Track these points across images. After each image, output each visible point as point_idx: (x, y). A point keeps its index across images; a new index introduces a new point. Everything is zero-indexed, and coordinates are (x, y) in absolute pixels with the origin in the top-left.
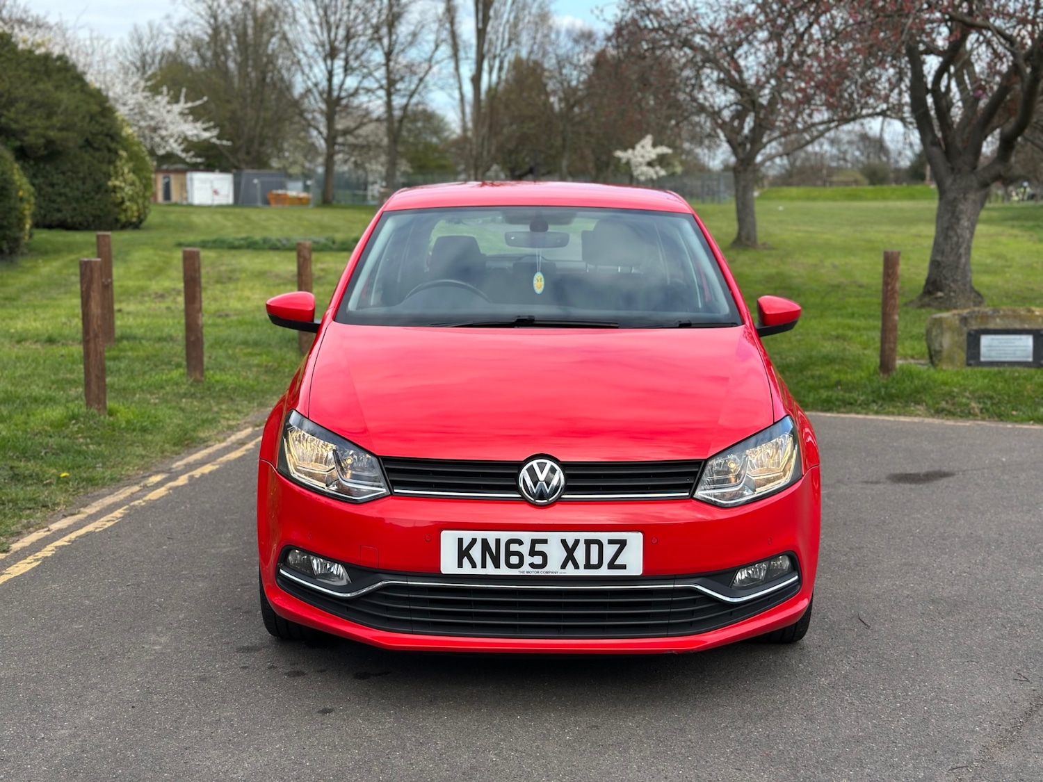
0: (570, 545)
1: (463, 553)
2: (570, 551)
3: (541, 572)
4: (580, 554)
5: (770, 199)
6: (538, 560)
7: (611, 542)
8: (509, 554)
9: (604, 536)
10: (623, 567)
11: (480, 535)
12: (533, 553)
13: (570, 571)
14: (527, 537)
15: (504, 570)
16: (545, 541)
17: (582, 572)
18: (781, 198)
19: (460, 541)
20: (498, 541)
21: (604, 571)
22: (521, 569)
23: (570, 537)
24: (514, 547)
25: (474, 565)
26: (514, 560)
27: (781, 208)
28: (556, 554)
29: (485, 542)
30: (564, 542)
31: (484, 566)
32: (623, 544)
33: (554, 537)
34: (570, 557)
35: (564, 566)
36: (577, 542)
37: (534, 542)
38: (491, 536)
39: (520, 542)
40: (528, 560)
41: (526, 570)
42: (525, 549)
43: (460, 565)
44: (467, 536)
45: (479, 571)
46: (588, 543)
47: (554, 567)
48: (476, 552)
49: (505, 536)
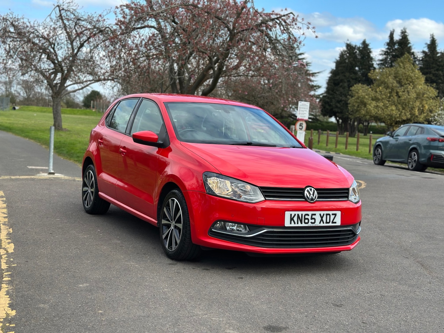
0: (322, 216)
1: (292, 219)
2: (322, 217)
3: (314, 225)
4: (324, 219)
5: (24, 110)
6: (313, 221)
7: (333, 214)
8: (305, 219)
9: (331, 213)
10: (335, 223)
11: (297, 213)
12: (312, 219)
13: (322, 224)
14: (310, 213)
15: (304, 225)
16: (315, 215)
17: (325, 225)
18: (30, 111)
19: (291, 215)
20: (302, 215)
21: (331, 224)
22: (308, 224)
23: (322, 213)
24: (307, 217)
25: (295, 223)
26: (306, 221)
27: (35, 115)
28: (318, 218)
29: (298, 215)
30: (320, 215)
31: (298, 223)
32: (335, 215)
33: (318, 213)
34: (322, 220)
35: (320, 223)
36: (324, 214)
37: (312, 215)
38: (300, 213)
39: (308, 215)
40: (310, 221)
41: (310, 224)
42: (309, 217)
43: (291, 223)
44: (293, 213)
45: (296, 225)
46: (327, 215)
47: (317, 224)
48: (295, 219)
49: (304, 213)
